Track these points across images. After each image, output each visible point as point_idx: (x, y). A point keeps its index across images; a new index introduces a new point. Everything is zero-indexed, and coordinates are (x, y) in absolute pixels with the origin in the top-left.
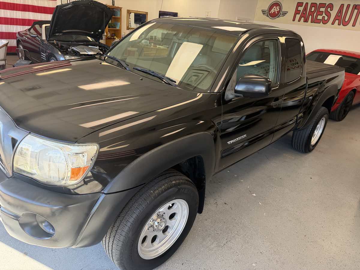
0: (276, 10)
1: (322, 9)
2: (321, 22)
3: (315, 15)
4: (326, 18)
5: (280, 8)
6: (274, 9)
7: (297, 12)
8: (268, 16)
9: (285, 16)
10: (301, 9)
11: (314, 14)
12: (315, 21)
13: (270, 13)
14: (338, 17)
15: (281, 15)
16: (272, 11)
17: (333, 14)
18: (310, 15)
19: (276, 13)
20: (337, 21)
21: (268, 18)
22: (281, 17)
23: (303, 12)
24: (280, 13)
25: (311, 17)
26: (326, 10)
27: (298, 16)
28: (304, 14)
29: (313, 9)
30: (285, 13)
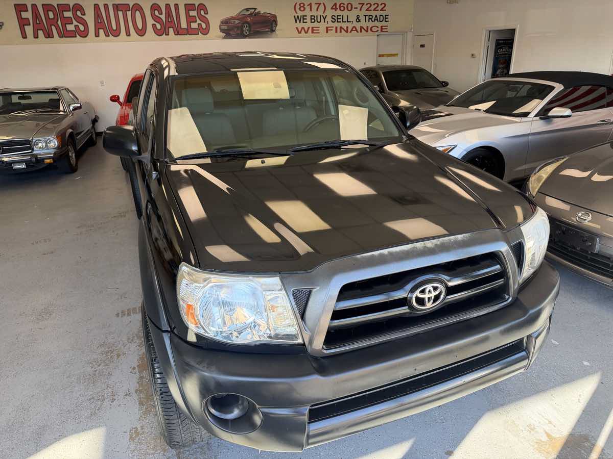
1: (68, 14)
2: (77, 35)
3: (59, 23)
4: (82, 28)
7: (23, 23)
10: (28, 15)
11: (57, 22)
12: (64, 34)
14: (99, 25)
17: (90, 18)
18: (51, 25)
20: (101, 32)
23: (35, 21)
25: (53, 27)
26: (75, 14)
27: (29, 30)
28: (39, 23)
29: (51, 15)
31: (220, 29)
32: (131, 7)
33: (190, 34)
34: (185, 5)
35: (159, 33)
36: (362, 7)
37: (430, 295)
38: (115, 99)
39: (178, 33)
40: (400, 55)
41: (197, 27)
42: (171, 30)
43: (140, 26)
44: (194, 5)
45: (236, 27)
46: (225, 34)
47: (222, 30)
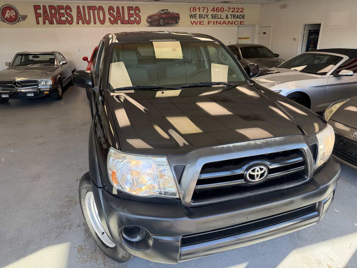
0: (12, 15)
1: (62, 11)
2: (67, 23)
3: (57, 16)
4: (70, 19)
5: (15, 12)
6: (9, 13)
7: (38, 16)
8: (5, 22)
9: (26, 20)
10: (40, 11)
12: (60, 22)
13: (5, 17)
14: (79, 17)
15: (21, 20)
16: (7, 15)
17: (74, 14)
18: (53, 17)
19: (14, 17)
20: (80, 21)
21: (5, 23)
22: (21, 21)
23: (44, 15)
24: (18, 18)
25: (54, 18)
26: (66, 11)
27: (41, 19)
28: (47, 16)
29: (53, 11)
30: (24, 18)
31: (147, 21)
32: (97, 7)
33: (130, 24)
34: (128, 7)
35: (112, 23)
36: (229, 10)
37: (258, 173)
38: (85, 59)
39: (123, 23)
40: (251, 38)
41: (134, 20)
42: (119, 21)
43: (102, 19)
44: (133, 7)
45: (156, 20)
46: (149, 24)
47: (148, 22)
